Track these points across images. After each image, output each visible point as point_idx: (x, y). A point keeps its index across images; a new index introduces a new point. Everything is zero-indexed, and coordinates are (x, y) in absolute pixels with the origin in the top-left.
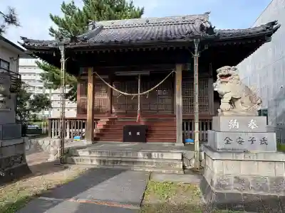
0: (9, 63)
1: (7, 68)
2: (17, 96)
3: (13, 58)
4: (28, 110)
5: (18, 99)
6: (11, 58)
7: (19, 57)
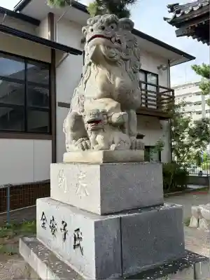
0: (157, 76)
1: (154, 83)
2: (171, 125)
3: (161, 66)
4: (188, 146)
5: (173, 129)
6: (159, 68)
7: (169, 63)
